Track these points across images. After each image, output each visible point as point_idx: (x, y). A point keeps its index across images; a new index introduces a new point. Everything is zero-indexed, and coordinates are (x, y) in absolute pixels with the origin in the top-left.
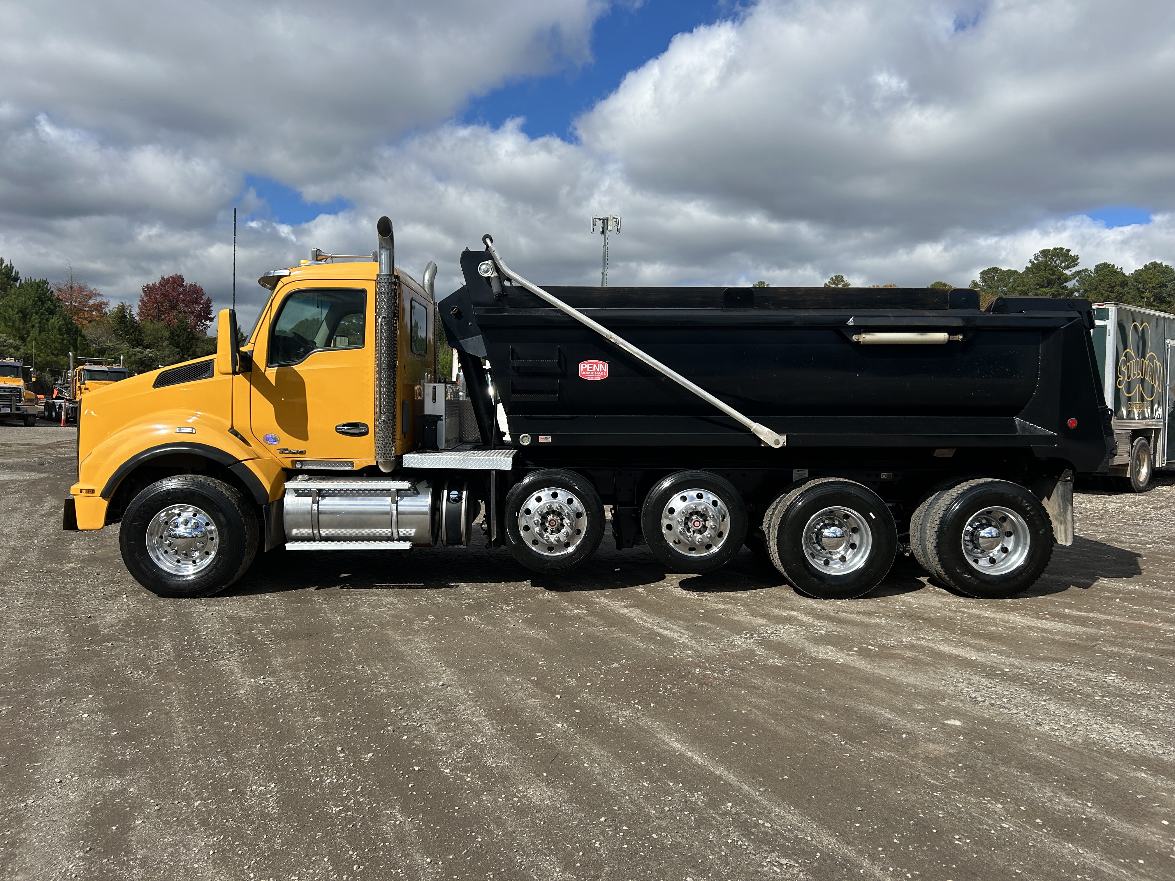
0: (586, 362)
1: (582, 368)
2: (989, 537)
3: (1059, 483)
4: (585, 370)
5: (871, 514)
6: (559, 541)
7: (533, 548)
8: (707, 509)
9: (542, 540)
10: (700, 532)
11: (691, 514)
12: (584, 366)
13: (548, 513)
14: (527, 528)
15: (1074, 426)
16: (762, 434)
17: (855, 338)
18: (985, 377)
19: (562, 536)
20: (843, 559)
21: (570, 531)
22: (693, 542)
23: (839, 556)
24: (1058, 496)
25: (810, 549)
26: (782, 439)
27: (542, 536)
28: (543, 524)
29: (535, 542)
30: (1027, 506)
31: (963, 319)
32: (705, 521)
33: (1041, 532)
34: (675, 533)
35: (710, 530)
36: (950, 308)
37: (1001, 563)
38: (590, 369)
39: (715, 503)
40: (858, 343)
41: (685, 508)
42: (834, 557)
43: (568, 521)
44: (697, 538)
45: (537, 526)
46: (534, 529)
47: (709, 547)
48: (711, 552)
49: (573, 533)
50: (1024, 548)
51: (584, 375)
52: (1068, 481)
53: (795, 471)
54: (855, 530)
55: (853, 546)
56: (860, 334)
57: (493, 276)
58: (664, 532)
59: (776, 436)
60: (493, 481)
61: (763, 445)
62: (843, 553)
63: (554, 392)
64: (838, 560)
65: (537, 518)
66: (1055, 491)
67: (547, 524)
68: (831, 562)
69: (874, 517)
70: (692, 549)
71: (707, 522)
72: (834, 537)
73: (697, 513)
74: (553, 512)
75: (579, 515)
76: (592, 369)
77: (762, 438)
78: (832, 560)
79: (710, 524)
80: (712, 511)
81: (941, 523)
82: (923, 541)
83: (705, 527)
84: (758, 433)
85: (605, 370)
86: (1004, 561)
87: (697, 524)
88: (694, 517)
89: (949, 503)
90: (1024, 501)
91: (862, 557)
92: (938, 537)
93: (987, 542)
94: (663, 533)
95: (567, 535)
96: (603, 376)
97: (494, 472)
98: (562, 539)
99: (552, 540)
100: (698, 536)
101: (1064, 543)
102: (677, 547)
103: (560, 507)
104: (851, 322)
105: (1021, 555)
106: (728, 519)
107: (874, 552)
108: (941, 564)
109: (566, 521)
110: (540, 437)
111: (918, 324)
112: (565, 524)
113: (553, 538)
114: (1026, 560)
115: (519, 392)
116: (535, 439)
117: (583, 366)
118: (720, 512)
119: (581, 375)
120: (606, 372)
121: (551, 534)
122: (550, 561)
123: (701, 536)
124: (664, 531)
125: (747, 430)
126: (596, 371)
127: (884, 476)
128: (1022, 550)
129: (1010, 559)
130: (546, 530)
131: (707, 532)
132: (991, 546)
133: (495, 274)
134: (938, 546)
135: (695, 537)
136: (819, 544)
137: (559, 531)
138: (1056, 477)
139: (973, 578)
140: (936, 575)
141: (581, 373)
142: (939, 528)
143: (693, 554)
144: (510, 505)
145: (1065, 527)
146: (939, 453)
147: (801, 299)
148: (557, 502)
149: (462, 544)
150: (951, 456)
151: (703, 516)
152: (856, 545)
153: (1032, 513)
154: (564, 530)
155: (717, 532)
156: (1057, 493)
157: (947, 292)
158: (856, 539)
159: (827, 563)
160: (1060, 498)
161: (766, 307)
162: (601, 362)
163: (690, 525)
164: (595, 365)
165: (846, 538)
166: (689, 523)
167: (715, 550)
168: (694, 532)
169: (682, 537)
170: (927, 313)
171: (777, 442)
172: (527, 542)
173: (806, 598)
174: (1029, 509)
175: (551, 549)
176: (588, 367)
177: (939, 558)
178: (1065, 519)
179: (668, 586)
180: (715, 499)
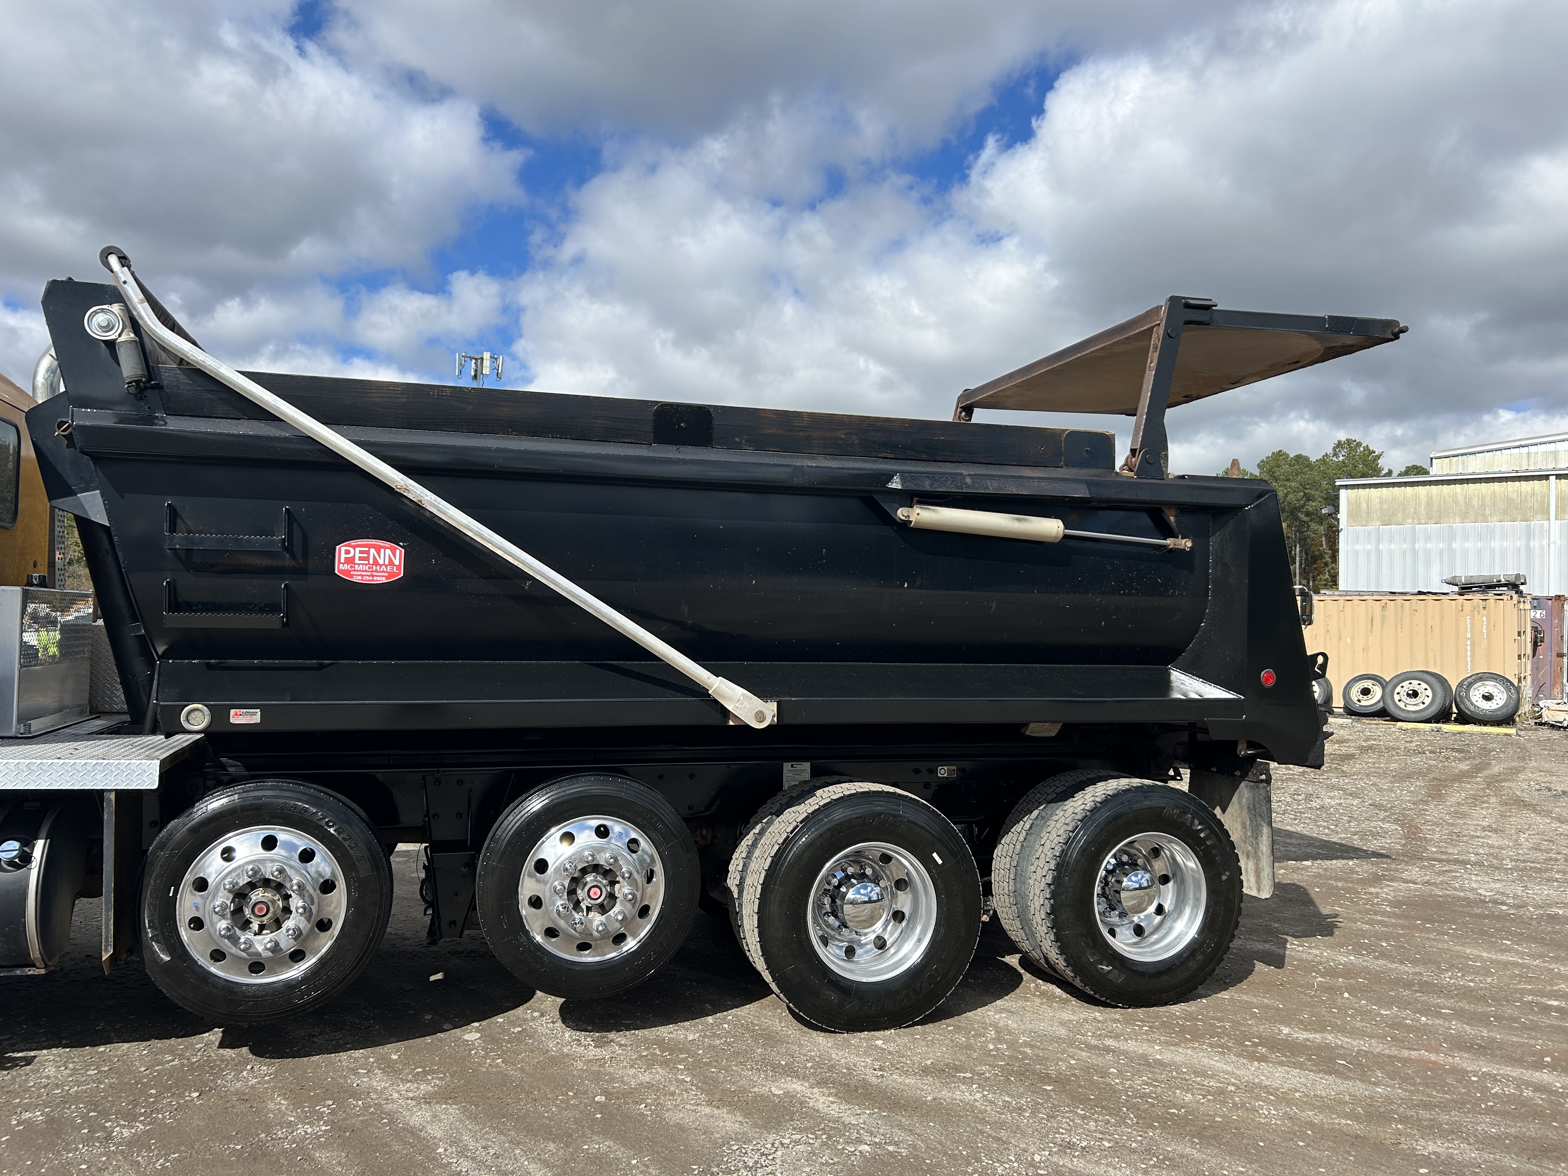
0: (353, 543)
1: (343, 556)
2: (1136, 889)
3: (1243, 784)
4: (350, 561)
5: (935, 855)
6: (276, 948)
7: (213, 970)
8: (616, 860)
9: (234, 950)
10: (603, 909)
11: (584, 871)
12: (347, 552)
13: (252, 886)
14: (197, 923)
15: (1270, 684)
16: (730, 699)
17: (902, 513)
18: (1124, 594)
19: (284, 937)
20: (881, 944)
21: (303, 924)
22: (587, 932)
23: (872, 937)
24: (1241, 808)
25: (819, 925)
26: (770, 710)
27: (234, 940)
28: (238, 911)
29: (218, 956)
30: (1201, 831)
31: (1089, 484)
32: (613, 883)
33: (1224, 878)
34: (547, 912)
35: (621, 904)
36: (1066, 465)
37: (1155, 936)
38: (361, 559)
39: (632, 846)
40: (906, 524)
41: (571, 860)
42: (863, 939)
43: (300, 904)
44: (596, 923)
45: (223, 916)
46: (213, 924)
47: (619, 939)
48: (625, 949)
49: (312, 929)
50: (1196, 907)
51: (347, 572)
52: (1262, 781)
53: (787, 766)
54: (901, 884)
55: (898, 916)
56: (911, 507)
57: (123, 338)
58: (524, 913)
59: (757, 703)
60: (109, 816)
61: (731, 723)
62: (879, 932)
63: (273, 608)
64: (872, 946)
65: (223, 898)
66: (1235, 799)
67: (247, 912)
68: (859, 951)
69: (940, 862)
70: (583, 947)
71: (617, 886)
72: (865, 902)
73: (596, 868)
74: (266, 883)
75: (328, 887)
76: (367, 559)
77: (730, 708)
78: (861, 946)
79: (623, 889)
80: (627, 864)
81: (1059, 867)
82: (1019, 898)
83: (612, 897)
84: (724, 697)
85: (397, 562)
86: (1162, 932)
87: (594, 893)
88: (589, 878)
89: (1070, 828)
90: (1196, 822)
91: (919, 940)
92: (1054, 895)
93: (1133, 898)
94: (521, 916)
95: (298, 934)
96: (391, 574)
97: (113, 796)
98: (283, 945)
99: (260, 948)
100: (597, 919)
101: (1254, 893)
102: (552, 944)
103: (281, 871)
104: (896, 484)
105: (1191, 920)
106: (660, 878)
107: (942, 930)
108: (1059, 948)
109: (296, 902)
110: (233, 712)
111: (1014, 491)
112: (293, 909)
113: (262, 944)
114: (1202, 931)
115: (189, 607)
116: (219, 714)
117: (343, 552)
118: (642, 861)
119: (339, 570)
120: (398, 567)
121: (259, 933)
122: (256, 996)
123: (603, 918)
124: (525, 910)
125: (700, 692)
126: (376, 562)
127: (943, 772)
128: (1192, 911)
129: (1171, 929)
130: (245, 925)
131: (617, 908)
132: (1140, 904)
133: (128, 336)
134: (1055, 913)
135: (591, 921)
136: (836, 917)
137: (278, 924)
138: (1238, 773)
139: (1116, 972)
140: (1042, 961)
141: (340, 567)
142: (1054, 878)
143: (587, 958)
144: (157, 870)
145: (1257, 865)
146: (1035, 730)
147: (802, 434)
148: (273, 861)
149: (34, 965)
150: (1053, 734)
151: (609, 874)
152: (903, 914)
153: (1208, 843)
154: (290, 923)
155: (638, 906)
156: (1240, 803)
157: (1060, 436)
158: (904, 902)
159: (850, 952)
160: (1245, 811)
161: (737, 446)
162: (388, 544)
163: (581, 894)
164: (372, 551)
165: (886, 902)
166: (579, 891)
167: (631, 944)
168: (589, 909)
169: (562, 923)
170: (1028, 472)
171: (760, 717)
172: (196, 956)
173: (814, 1033)
174: (1202, 835)
175: (257, 967)
176: (358, 555)
177: (1055, 934)
178: (1256, 848)
179: (534, 1019)
180: (634, 835)
